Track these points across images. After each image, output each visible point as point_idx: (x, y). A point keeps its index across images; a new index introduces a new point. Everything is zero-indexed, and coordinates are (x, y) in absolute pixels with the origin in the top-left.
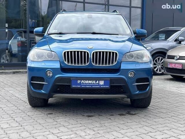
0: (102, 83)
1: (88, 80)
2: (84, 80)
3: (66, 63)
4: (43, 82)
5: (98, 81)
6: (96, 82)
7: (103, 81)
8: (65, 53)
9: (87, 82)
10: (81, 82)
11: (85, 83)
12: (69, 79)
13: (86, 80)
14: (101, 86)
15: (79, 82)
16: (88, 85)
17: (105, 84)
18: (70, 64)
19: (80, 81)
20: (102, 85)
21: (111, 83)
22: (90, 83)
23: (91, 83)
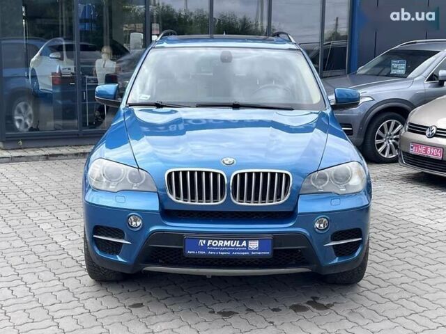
0: (254, 245)
1: (224, 240)
2: (214, 240)
3: (173, 197)
4: (120, 238)
5: (245, 242)
6: (240, 243)
7: (257, 242)
8: (170, 175)
9: (221, 243)
10: (207, 243)
11: (217, 246)
12: (179, 237)
13: (218, 240)
14: (253, 253)
15: (202, 242)
16: (222, 251)
17: (261, 248)
18: (181, 201)
19: (204, 242)
20: (254, 251)
21: (274, 245)
22: (226, 246)
23: (230, 246)
